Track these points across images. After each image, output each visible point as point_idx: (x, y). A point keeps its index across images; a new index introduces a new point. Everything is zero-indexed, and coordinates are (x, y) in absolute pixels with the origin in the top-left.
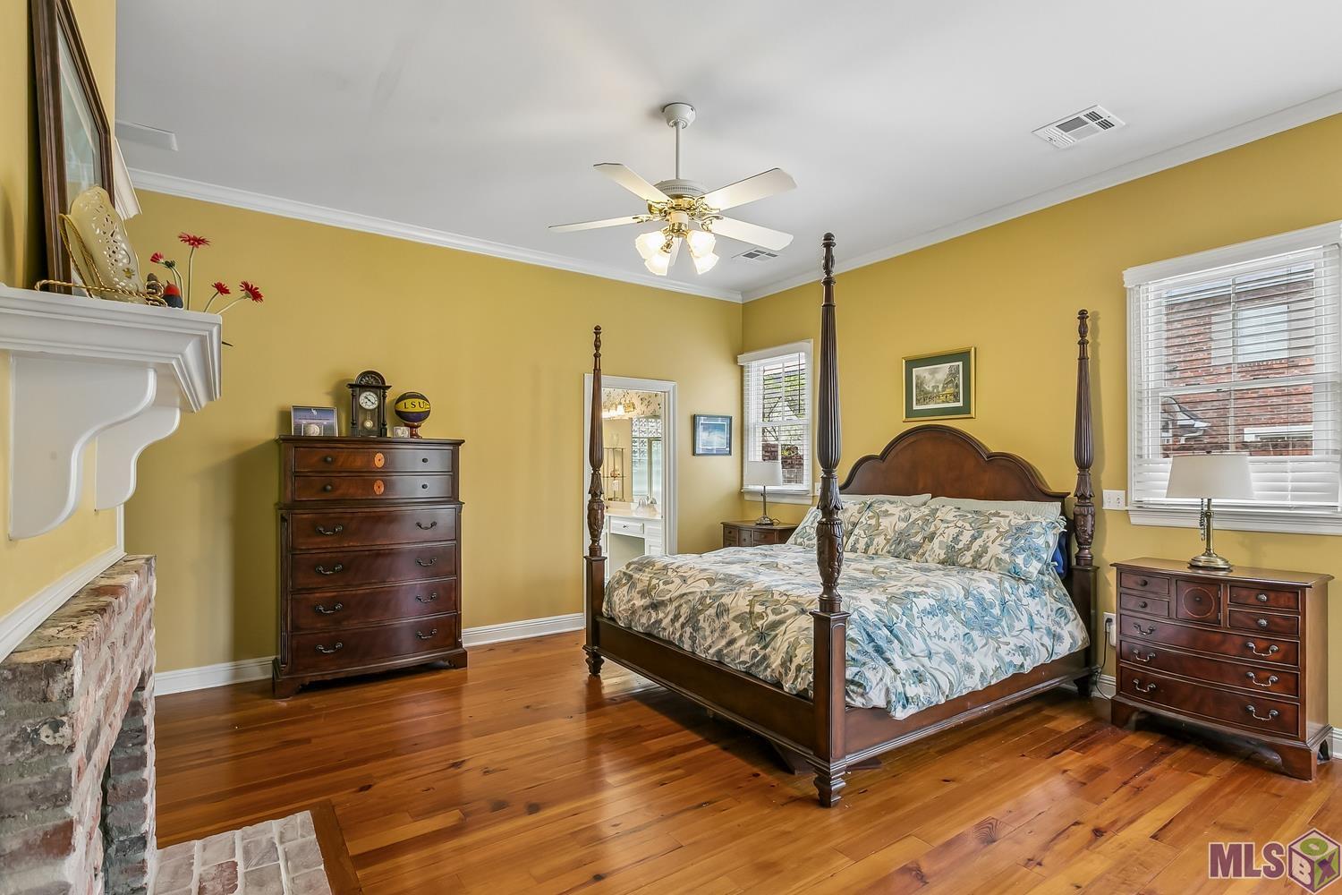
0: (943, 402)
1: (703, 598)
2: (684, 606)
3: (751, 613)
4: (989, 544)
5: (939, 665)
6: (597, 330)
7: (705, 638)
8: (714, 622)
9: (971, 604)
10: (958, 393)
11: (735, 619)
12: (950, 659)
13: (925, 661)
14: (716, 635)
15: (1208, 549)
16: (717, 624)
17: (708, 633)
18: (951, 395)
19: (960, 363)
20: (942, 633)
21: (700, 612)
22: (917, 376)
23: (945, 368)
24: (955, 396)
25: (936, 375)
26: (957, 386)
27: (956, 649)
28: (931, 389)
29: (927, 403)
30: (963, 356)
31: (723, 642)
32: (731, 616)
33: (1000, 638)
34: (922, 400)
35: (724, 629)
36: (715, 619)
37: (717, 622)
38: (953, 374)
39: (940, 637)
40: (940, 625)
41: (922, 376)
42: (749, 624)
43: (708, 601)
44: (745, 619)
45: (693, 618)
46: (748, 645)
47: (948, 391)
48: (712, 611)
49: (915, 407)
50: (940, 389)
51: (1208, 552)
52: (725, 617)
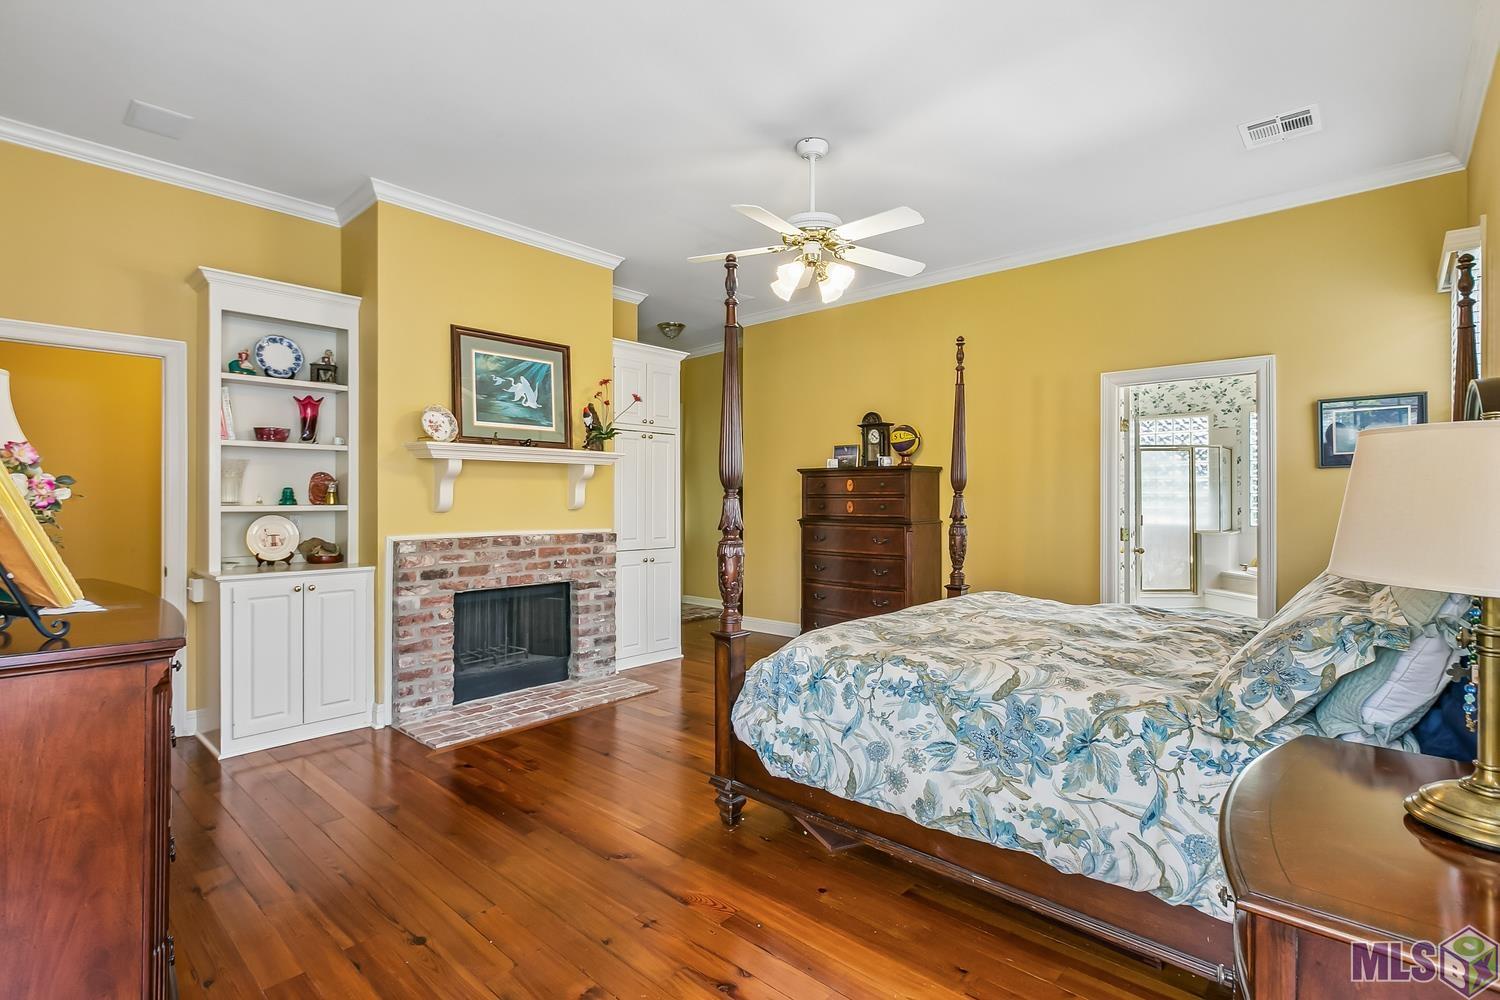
5: (851, 750)
6: (960, 342)
9: (999, 710)
12: (877, 752)
13: (836, 737)
20: (892, 720)
27: (898, 747)
33: (1020, 782)
39: (885, 722)
40: (898, 709)
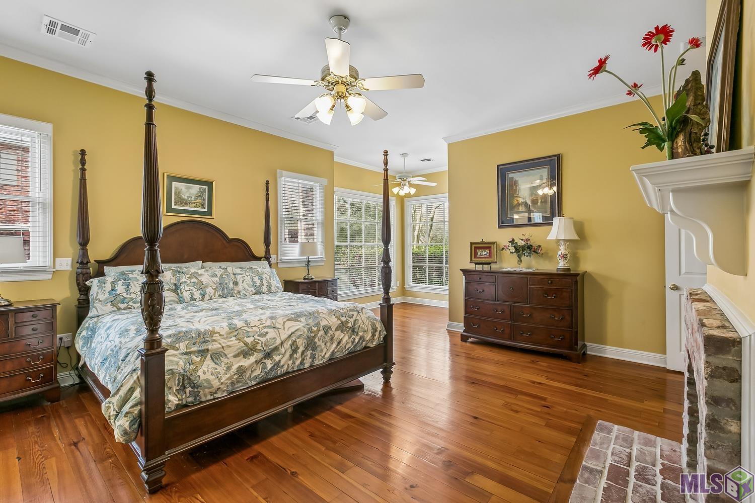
0: (195, 207)
1: (310, 330)
2: (298, 340)
3: (342, 322)
4: (269, 281)
7: (322, 351)
8: (324, 338)
10: (205, 204)
11: (336, 330)
14: (328, 344)
15: (309, 273)
16: (327, 338)
17: (323, 346)
18: (200, 204)
19: (207, 187)
21: (314, 337)
22: (175, 187)
23: (196, 188)
24: (202, 205)
25: (190, 190)
26: (204, 199)
28: (186, 198)
29: (183, 206)
30: (209, 184)
31: (334, 346)
32: (333, 329)
34: (180, 203)
35: (332, 339)
36: (325, 336)
37: (326, 337)
38: (202, 192)
41: (180, 188)
42: (344, 328)
43: (315, 329)
44: (342, 327)
45: (311, 343)
46: (349, 338)
47: (198, 201)
48: (321, 333)
49: (174, 207)
50: (193, 199)
51: (308, 274)
52: (330, 332)
